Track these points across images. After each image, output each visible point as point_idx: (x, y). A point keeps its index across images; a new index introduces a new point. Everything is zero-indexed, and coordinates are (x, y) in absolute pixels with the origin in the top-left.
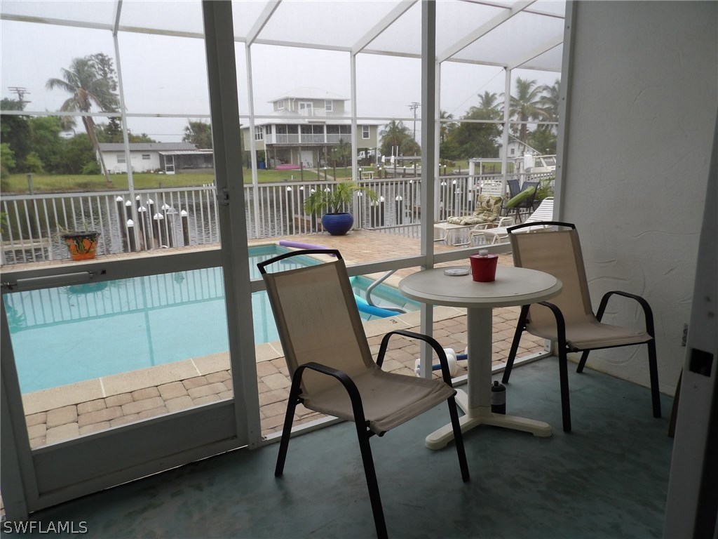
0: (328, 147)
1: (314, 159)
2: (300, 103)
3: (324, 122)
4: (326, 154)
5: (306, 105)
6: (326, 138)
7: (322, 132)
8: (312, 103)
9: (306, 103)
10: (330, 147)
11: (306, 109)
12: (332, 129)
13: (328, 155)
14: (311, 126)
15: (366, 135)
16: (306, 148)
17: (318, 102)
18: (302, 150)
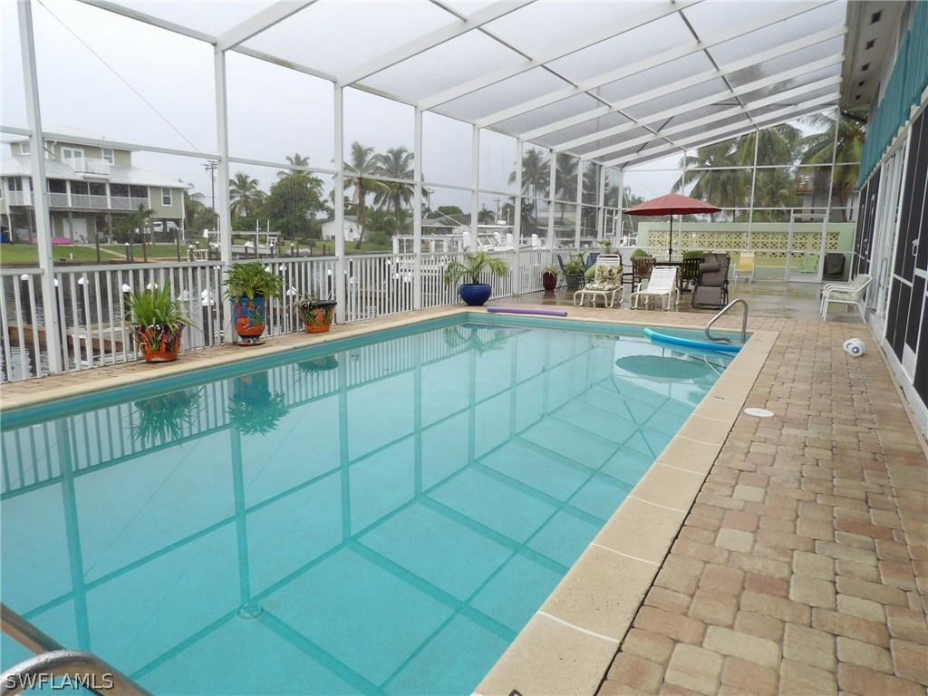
0: (113, 214)
1: (90, 230)
2: (63, 149)
3: (107, 180)
4: (110, 225)
5: (73, 154)
6: (109, 202)
7: (104, 193)
8: (82, 151)
9: (73, 150)
10: (117, 215)
11: (73, 159)
12: (119, 189)
13: (114, 226)
14: (86, 183)
15: (167, 201)
16: (77, 214)
17: (92, 149)
18: (73, 217)
